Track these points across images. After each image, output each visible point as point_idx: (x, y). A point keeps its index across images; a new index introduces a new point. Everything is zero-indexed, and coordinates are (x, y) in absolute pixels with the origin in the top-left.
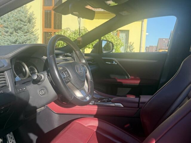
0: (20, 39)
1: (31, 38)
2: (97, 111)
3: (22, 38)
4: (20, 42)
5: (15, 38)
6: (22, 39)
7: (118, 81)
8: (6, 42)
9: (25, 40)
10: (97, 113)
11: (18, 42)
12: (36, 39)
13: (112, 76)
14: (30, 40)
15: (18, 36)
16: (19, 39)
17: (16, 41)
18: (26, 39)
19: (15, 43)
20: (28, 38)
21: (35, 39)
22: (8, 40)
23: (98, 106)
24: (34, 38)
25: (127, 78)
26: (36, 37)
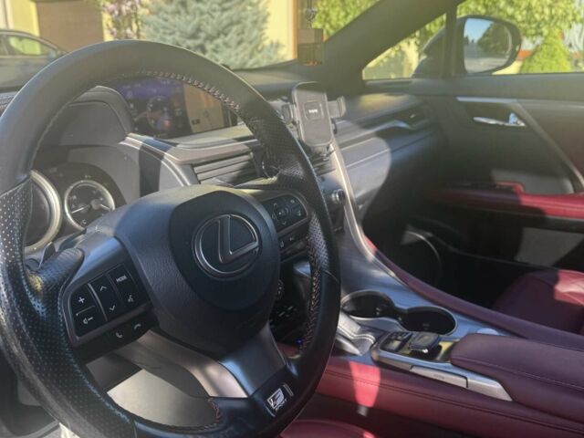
0: (208, 23)
1: (241, 18)
2: (379, 397)
3: (213, 17)
4: (210, 32)
5: (194, 19)
6: (215, 21)
7: (527, 201)
8: (171, 34)
9: (223, 25)
10: (375, 405)
11: (202, 35)
12: (260, 19)
13: (502, 178)
14: (238, 22)
15: (202, 13)
16: (204, 23)
17: (198, 30)
18: (225, 22)
19: (194, 36)
20: (235, 18)
21: (255, 18)
22: (176, 29)
23: (383, 376)
24: (254, 14)
25: (571, 190)
26: (258, 13)
